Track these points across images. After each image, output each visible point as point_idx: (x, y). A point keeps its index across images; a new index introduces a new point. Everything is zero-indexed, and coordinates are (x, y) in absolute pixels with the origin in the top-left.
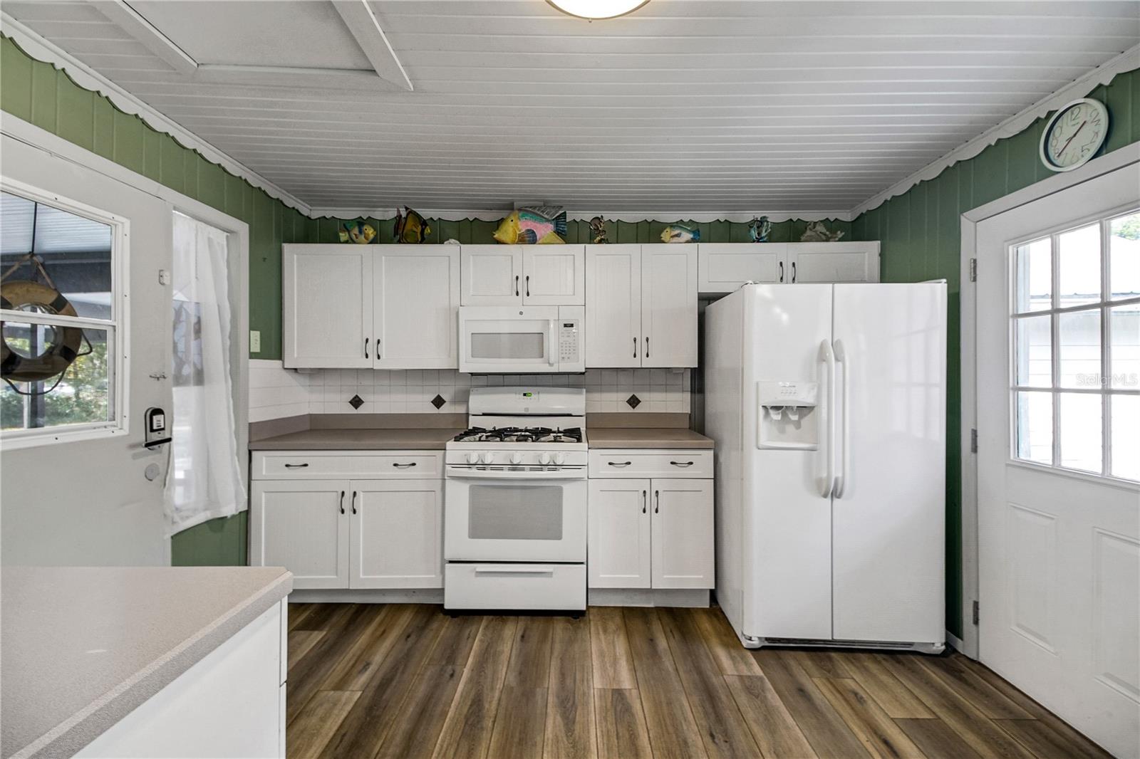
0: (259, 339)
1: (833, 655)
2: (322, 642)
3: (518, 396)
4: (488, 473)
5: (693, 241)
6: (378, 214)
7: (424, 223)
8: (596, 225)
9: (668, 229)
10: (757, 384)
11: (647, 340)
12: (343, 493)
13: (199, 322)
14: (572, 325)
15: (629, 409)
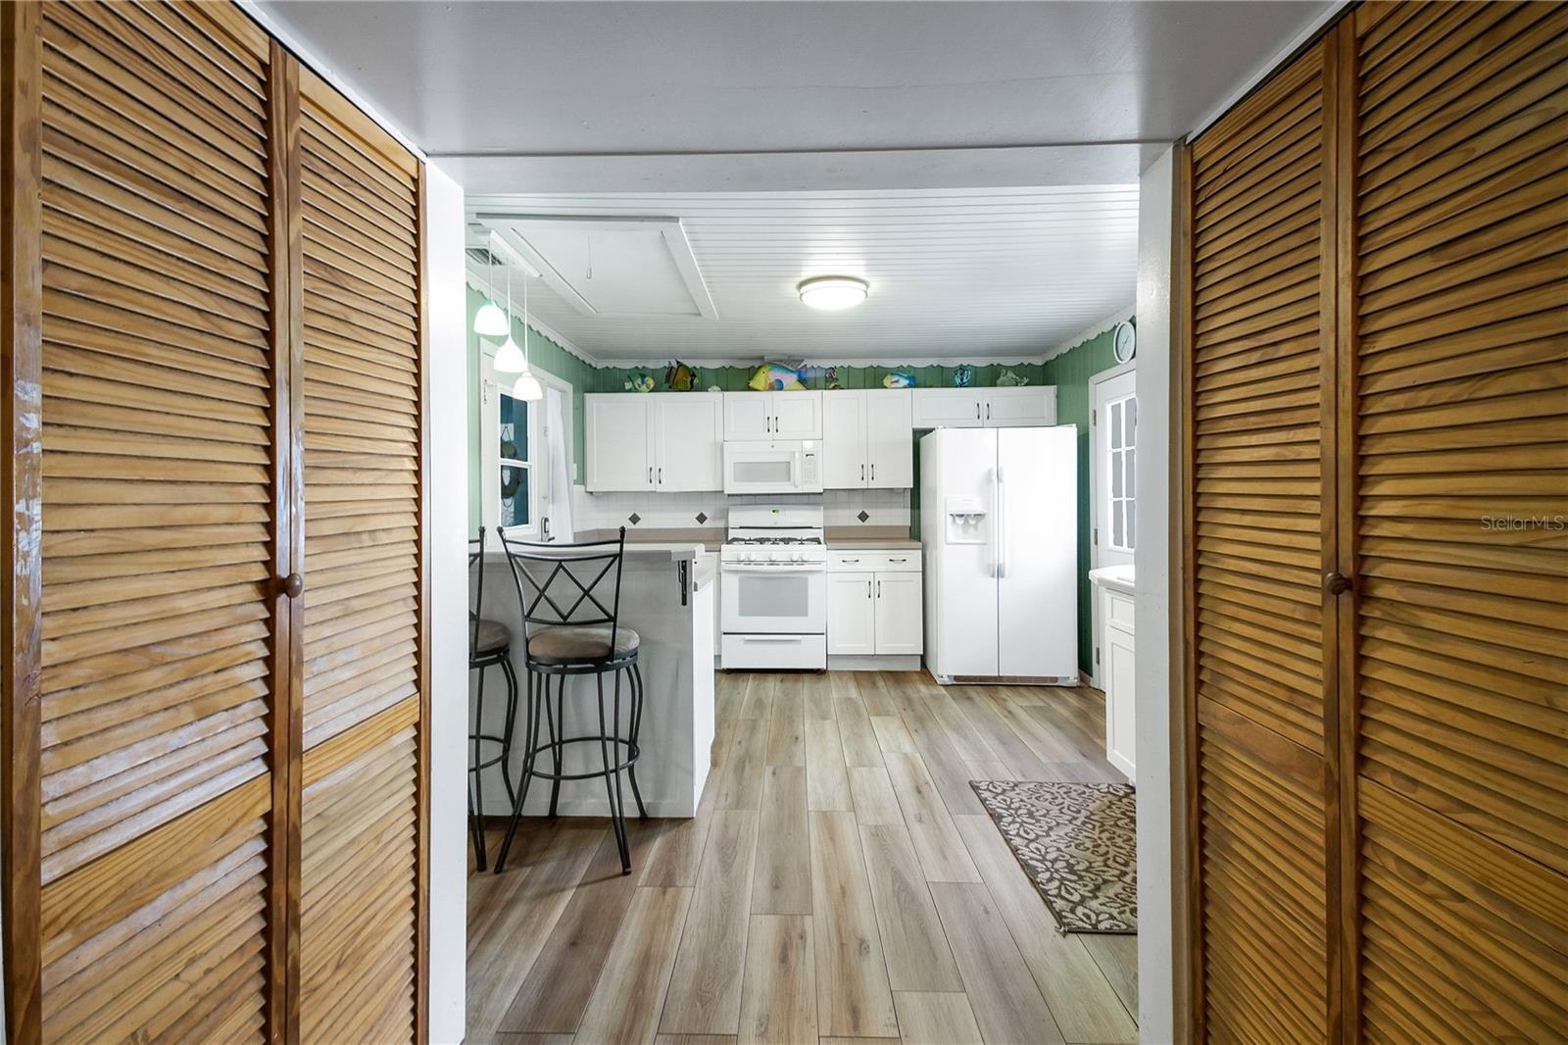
3: (768, 512)
4: (752, 567)
5: (910, 386)
6: (651, 365)
7: (692, 373)
8: (830, 374)
9: (889, 375)
10: (946, 498)
11: (873, 466)
14: (812, 455)
15: (859, 522)
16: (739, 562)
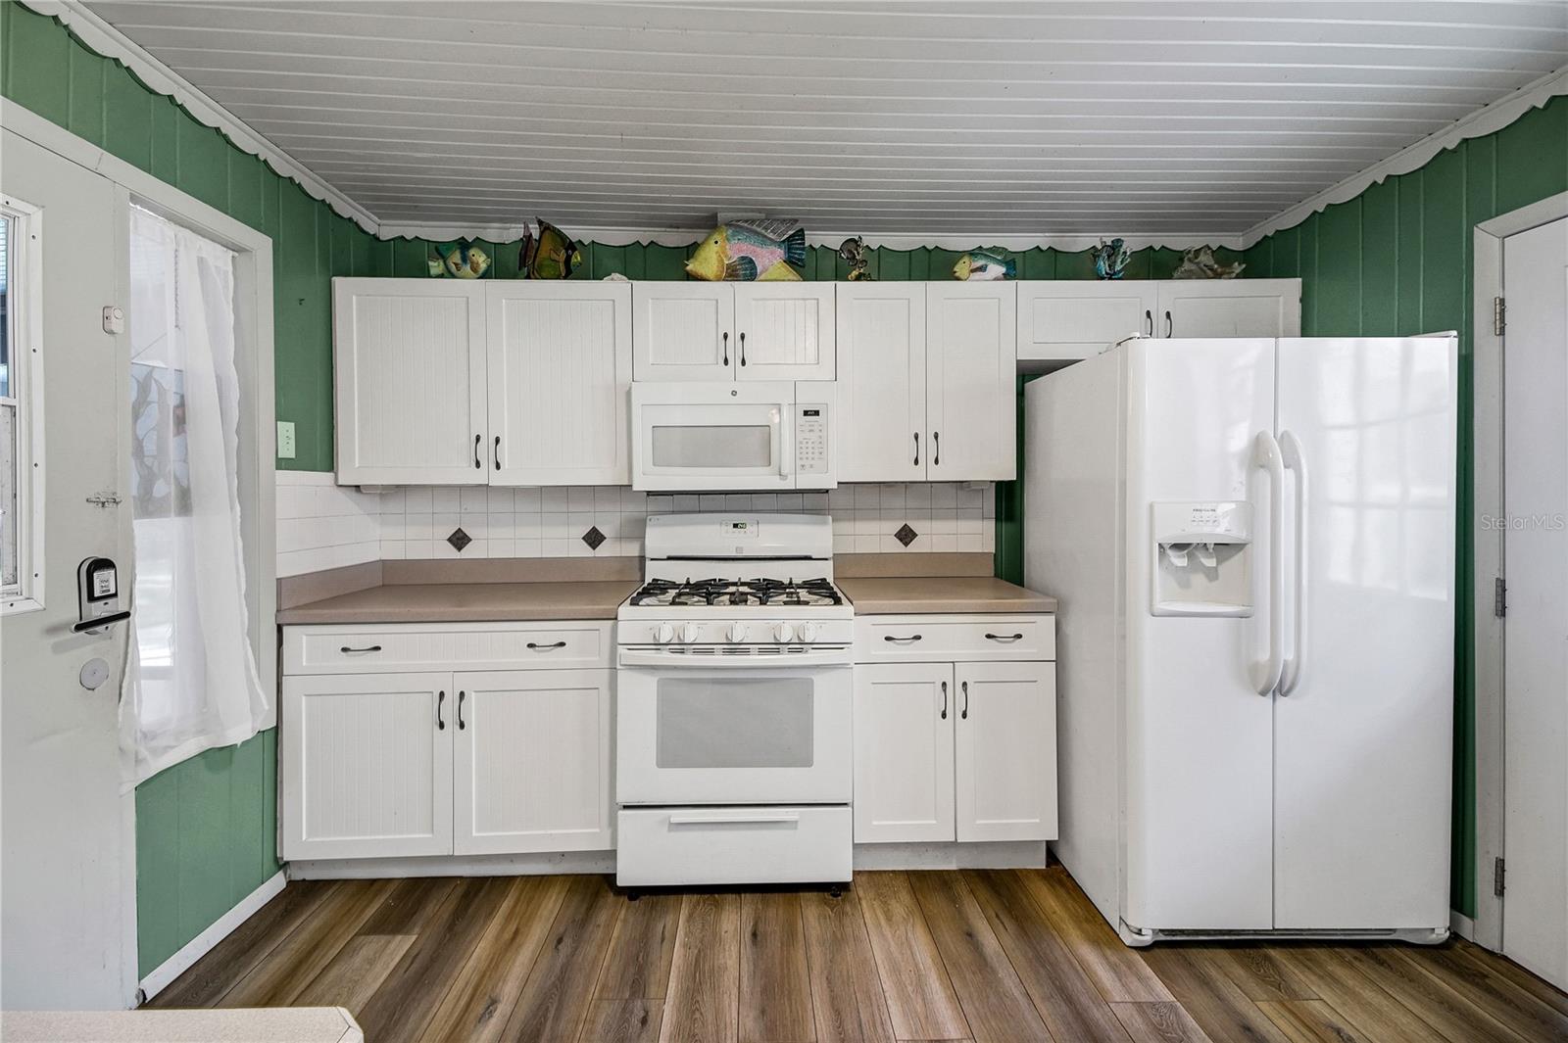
0: (293, 437)
1: (1273, 953)
2: (410, 957)
3: (724, 528)
4: (689, 659)
5: (1006, 277)
6: (493, 234)
7: (571, 246)
8: (850, 252)
9: (966, 259)
10: (1151, 507)
11: (936, 436)
12: (442, 694)
13: (182, 405)
14: (817, 413)
15: (897, 547)
16: (658, 645)
